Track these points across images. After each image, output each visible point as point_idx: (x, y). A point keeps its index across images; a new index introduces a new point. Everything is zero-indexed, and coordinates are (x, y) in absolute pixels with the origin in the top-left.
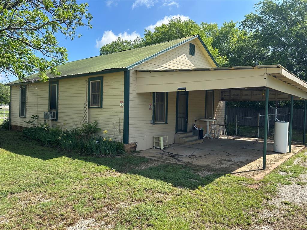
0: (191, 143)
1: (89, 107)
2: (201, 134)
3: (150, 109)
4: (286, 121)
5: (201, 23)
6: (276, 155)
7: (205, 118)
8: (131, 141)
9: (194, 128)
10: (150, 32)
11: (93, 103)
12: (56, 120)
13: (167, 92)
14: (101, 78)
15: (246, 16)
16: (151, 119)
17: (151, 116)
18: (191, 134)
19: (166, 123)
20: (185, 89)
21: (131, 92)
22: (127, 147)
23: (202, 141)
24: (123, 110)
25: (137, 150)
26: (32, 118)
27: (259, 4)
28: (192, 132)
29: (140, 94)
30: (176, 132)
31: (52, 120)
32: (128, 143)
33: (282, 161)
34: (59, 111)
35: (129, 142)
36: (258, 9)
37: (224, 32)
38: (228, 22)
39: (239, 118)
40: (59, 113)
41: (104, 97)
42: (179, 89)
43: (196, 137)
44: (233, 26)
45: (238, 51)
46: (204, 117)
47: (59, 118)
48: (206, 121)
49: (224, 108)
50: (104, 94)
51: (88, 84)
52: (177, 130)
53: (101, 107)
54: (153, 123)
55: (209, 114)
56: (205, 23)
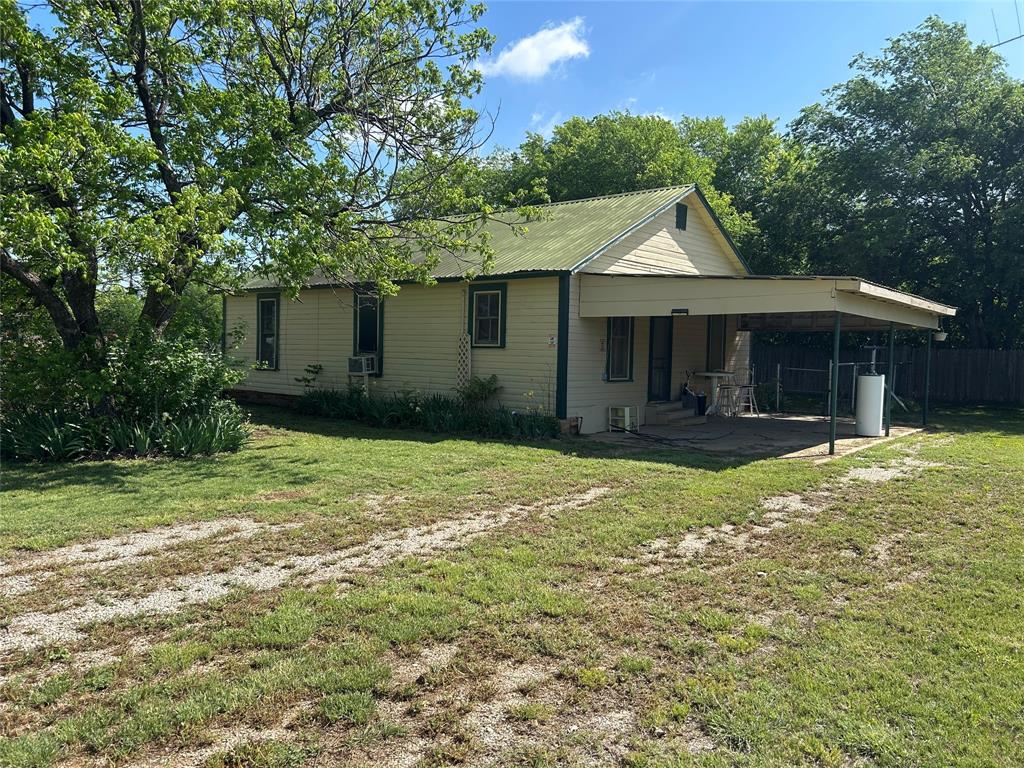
0: (684, 423)
1: (472, 347)
2: (701, 404)
3: (602, 350)
4: (880, 374)
5: (682, 119)
6: (859, 440)
7: (708, 371)
8: (571, 413)
9: (685, 392)
10: (540, 139)
11: (479, 338)
12: (379, 375)
13: (633, 318)
14: (504, 288)
15: (803, 111)
16: (603, 370)
17: (604, 364)
18: (679, 405)
19: (631, 379)
20: (687, 311)
21: (573, 316)
22: (565, 425)
23: (703, 420)
24: (555, 352)
25: (582, 432)
26: (308, 371)
27: (836, 88)
28: (680, 399)
29: (585, 320)
30: (649, 400)
31: (370, 375)
32: (565, 418)
33: (867, 446)
34: (385, 355)
35: (568, 416)
36: (833, 99)
37: (744, 143)
38: (755, 117)
39: (783, 373)
40: (385, 360)
41: (508, 325)
42: (674, 311)
43: (691, 412)
44: (768, 129)
45: (779, 200)
46: (704, 369)
47: (385, 371)
48: (709, 378)
49: (748, 348)
50: (508, 320)
51: (467, 296)
52: (652, 397)
53: (503, 346)
54: (608, 380)
55: (715, 359)
56: (693, 120)
